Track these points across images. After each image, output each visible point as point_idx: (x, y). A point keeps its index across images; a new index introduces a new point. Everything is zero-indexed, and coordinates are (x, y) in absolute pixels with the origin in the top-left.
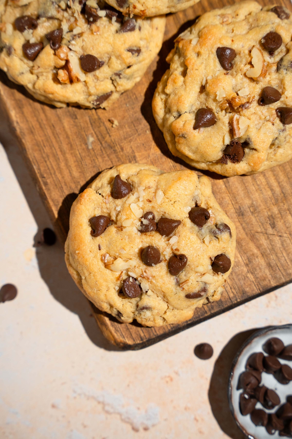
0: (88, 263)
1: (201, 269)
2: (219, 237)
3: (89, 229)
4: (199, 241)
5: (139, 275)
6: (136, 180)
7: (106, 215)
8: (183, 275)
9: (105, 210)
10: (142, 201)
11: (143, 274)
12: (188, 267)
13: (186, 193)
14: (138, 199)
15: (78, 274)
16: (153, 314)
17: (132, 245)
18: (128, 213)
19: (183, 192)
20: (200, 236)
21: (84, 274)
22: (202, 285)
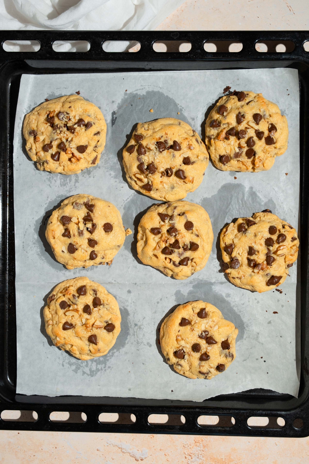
0: (170, 333)
1: (212, 365)
3: (180, 321)
4: (219, 354)
6: (211, 314)
7: (190, 320)
8: (203, 363)
9: (191, 318)
10: (208, 325)
12: (208, 361)
13: (226, 332)
14: (207, 323)
15: (164, 334)
16: (182, 369)
21: (166, 336)
22: (208, 371)
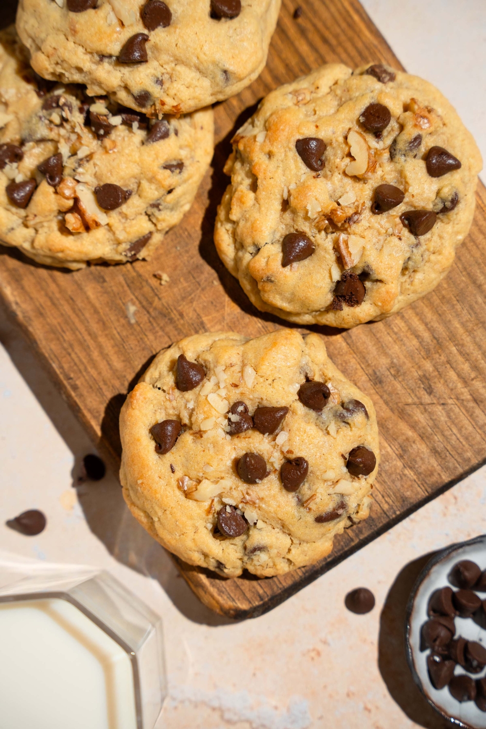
0: (158, 496)
1: (331, 475)
2: (349, 421)
3: (153, 444)
4: (321, 433)
5: (239, 500)
6: (209, 357)
7: (174, 418)
8: (305, 489)
9: (171, 412)
10: (224, 388)
11: (244, 498)
12: (312, 475)
13: (289, 364)
14: (218, 385)
15: (148, 516)
16: (271, 555)
17: (220, 457)
18: (206, 409)
19: (284, 364)
20: (321, 424)
21: (156, 513)
22: (337, 499)
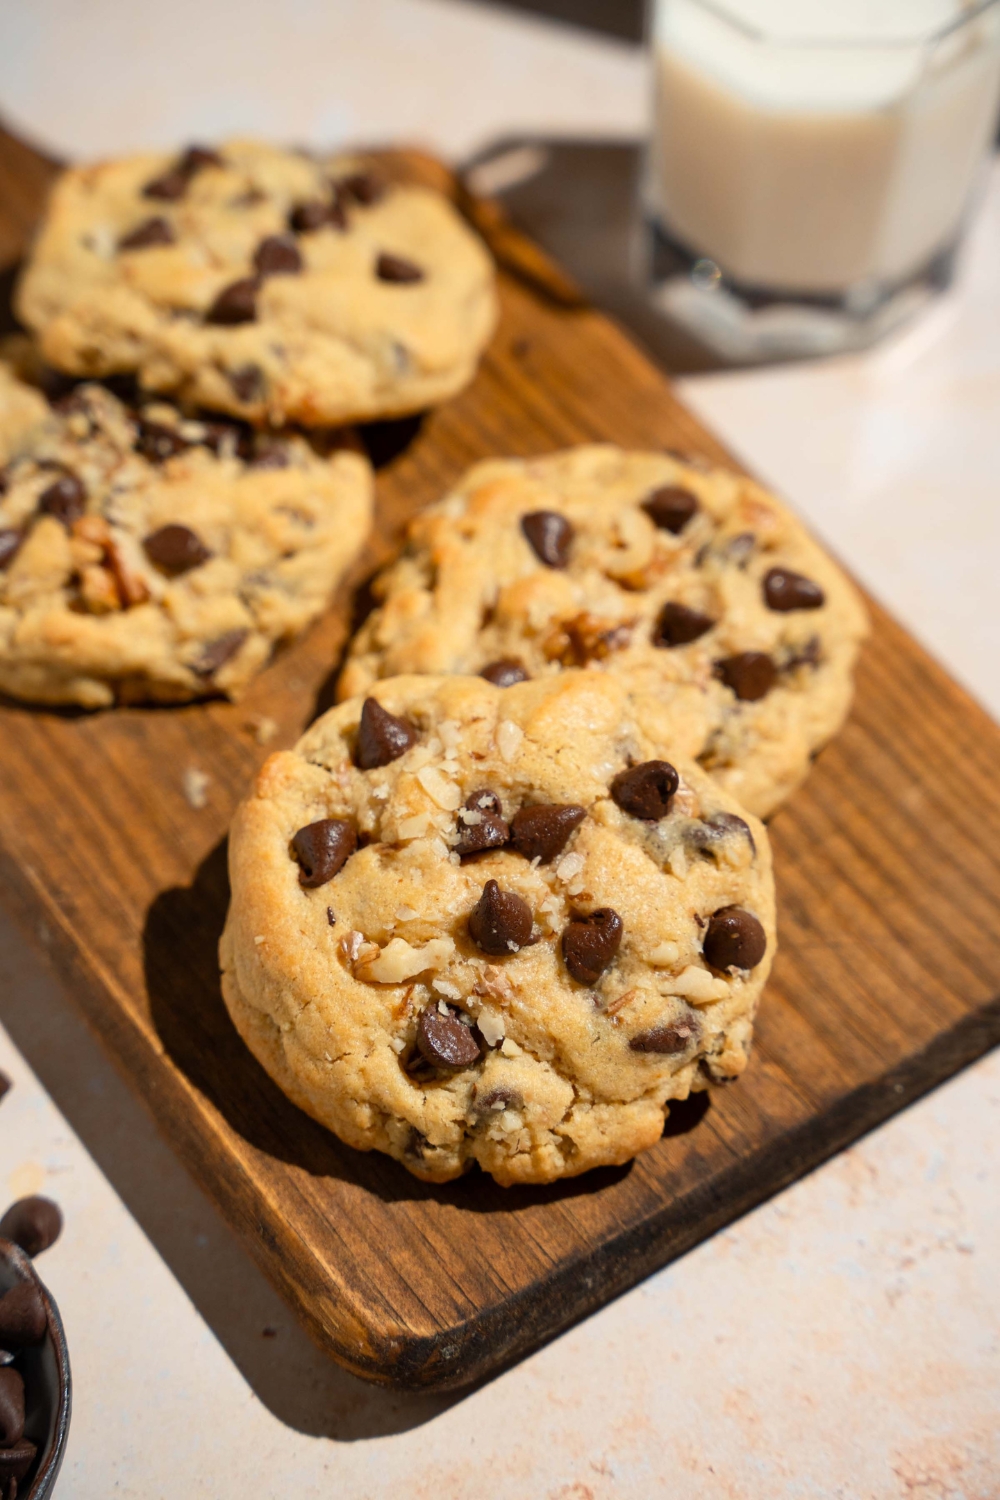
0: (296, 969)
1: (670, 956)
2: (715, 849)
3: (292, 870)
4: (653, 867)
5: (469, 987)
8: (612, 982)
9: (339, 809)
10: (454, 759)
11: (480, 984)
12: (628, 951)
13: (592, 726)
14: (441, 754)
15: (271, 1024)
16: (530, 1118)
17: (434, 893)
18: (412, 798)
19: (583, 724)
20: (655, 850)
21: (286, 1011)
22: (679, 1007)
